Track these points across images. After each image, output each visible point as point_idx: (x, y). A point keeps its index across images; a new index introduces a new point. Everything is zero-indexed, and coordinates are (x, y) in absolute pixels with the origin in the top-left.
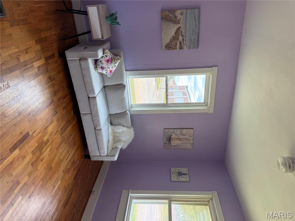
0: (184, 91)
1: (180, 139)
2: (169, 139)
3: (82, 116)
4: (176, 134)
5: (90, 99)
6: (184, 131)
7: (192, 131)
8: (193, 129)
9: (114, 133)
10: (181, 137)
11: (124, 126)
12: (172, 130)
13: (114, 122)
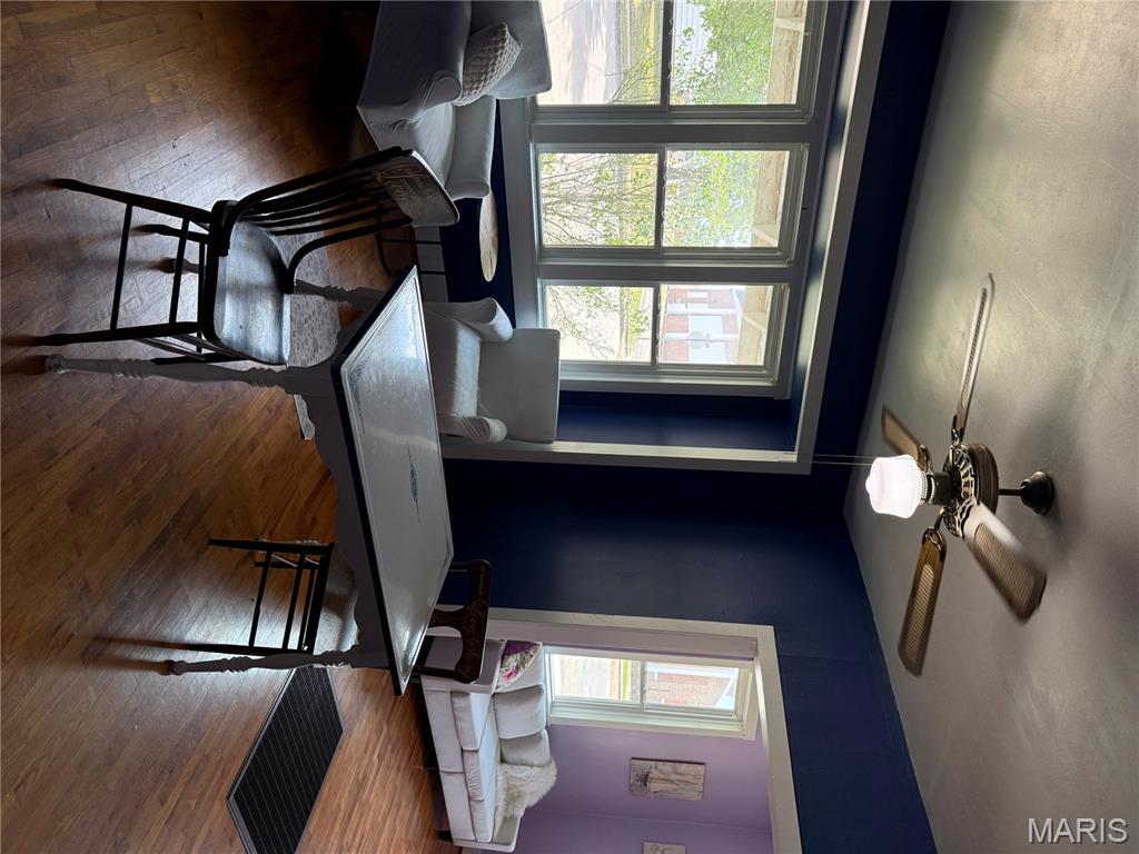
0: (730, 311)
1: (671, 781)
2: (645, 779)
3: (442, 775)
4: (662, 772)
5: (466, 755)
6: (684, 767)
7: (701, 768)
8: (703, 764)
9: (508, 778)
10: (673, 777)
11: (532, 766)
12: (653, 763)
13: (510, 756)
